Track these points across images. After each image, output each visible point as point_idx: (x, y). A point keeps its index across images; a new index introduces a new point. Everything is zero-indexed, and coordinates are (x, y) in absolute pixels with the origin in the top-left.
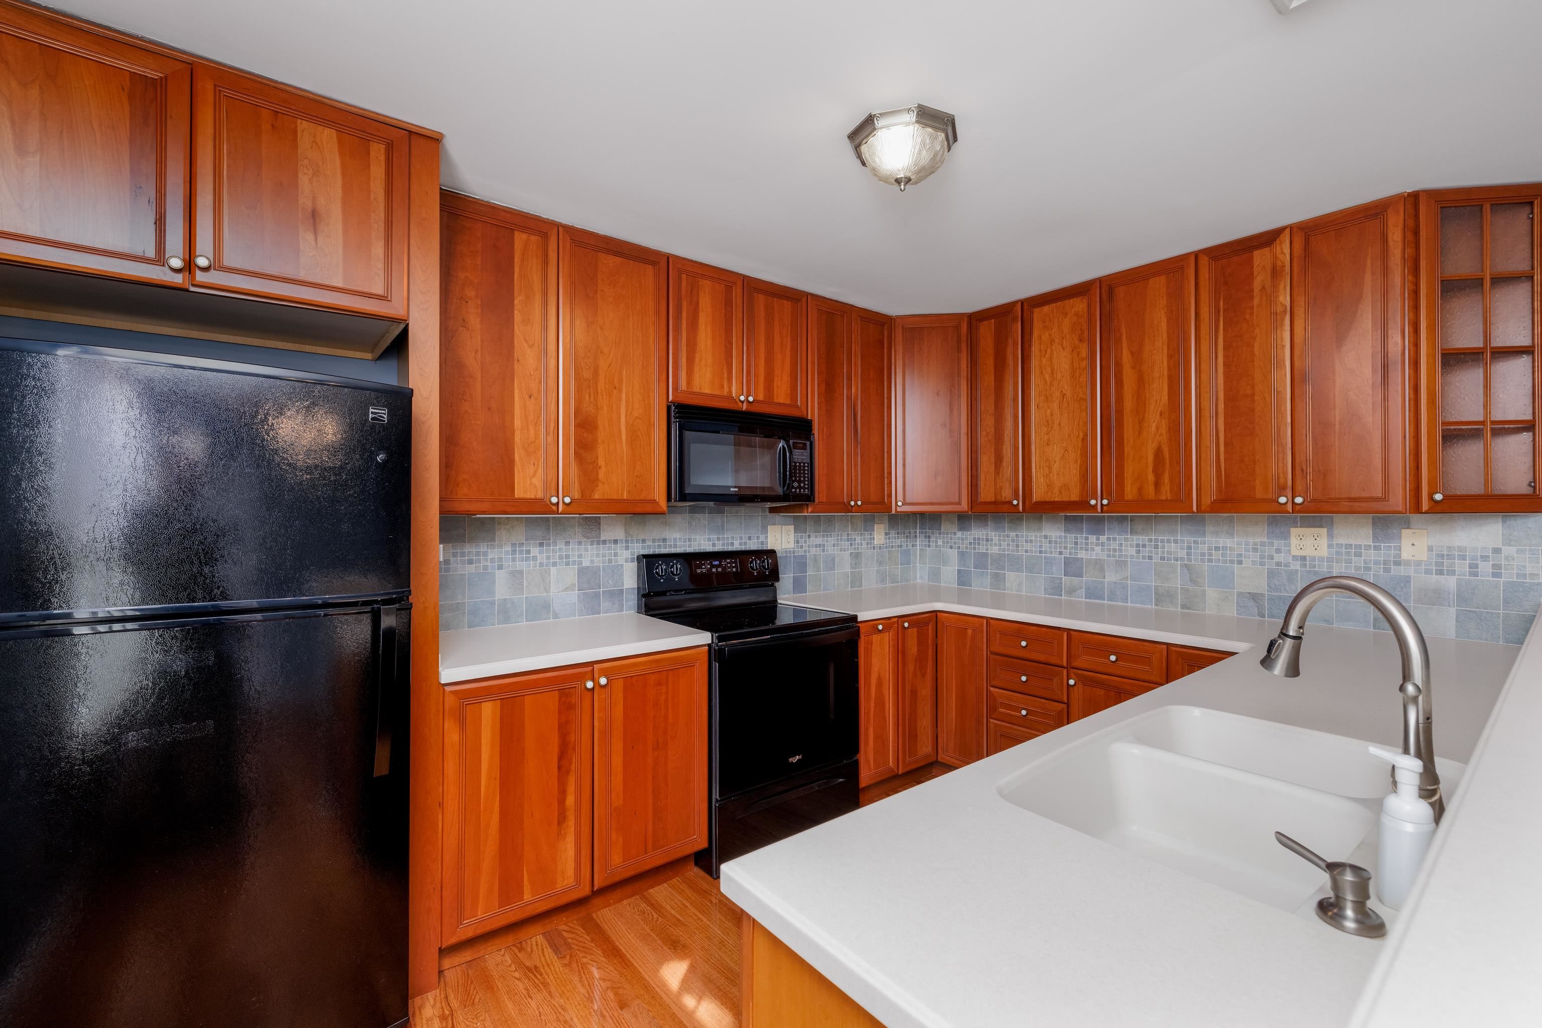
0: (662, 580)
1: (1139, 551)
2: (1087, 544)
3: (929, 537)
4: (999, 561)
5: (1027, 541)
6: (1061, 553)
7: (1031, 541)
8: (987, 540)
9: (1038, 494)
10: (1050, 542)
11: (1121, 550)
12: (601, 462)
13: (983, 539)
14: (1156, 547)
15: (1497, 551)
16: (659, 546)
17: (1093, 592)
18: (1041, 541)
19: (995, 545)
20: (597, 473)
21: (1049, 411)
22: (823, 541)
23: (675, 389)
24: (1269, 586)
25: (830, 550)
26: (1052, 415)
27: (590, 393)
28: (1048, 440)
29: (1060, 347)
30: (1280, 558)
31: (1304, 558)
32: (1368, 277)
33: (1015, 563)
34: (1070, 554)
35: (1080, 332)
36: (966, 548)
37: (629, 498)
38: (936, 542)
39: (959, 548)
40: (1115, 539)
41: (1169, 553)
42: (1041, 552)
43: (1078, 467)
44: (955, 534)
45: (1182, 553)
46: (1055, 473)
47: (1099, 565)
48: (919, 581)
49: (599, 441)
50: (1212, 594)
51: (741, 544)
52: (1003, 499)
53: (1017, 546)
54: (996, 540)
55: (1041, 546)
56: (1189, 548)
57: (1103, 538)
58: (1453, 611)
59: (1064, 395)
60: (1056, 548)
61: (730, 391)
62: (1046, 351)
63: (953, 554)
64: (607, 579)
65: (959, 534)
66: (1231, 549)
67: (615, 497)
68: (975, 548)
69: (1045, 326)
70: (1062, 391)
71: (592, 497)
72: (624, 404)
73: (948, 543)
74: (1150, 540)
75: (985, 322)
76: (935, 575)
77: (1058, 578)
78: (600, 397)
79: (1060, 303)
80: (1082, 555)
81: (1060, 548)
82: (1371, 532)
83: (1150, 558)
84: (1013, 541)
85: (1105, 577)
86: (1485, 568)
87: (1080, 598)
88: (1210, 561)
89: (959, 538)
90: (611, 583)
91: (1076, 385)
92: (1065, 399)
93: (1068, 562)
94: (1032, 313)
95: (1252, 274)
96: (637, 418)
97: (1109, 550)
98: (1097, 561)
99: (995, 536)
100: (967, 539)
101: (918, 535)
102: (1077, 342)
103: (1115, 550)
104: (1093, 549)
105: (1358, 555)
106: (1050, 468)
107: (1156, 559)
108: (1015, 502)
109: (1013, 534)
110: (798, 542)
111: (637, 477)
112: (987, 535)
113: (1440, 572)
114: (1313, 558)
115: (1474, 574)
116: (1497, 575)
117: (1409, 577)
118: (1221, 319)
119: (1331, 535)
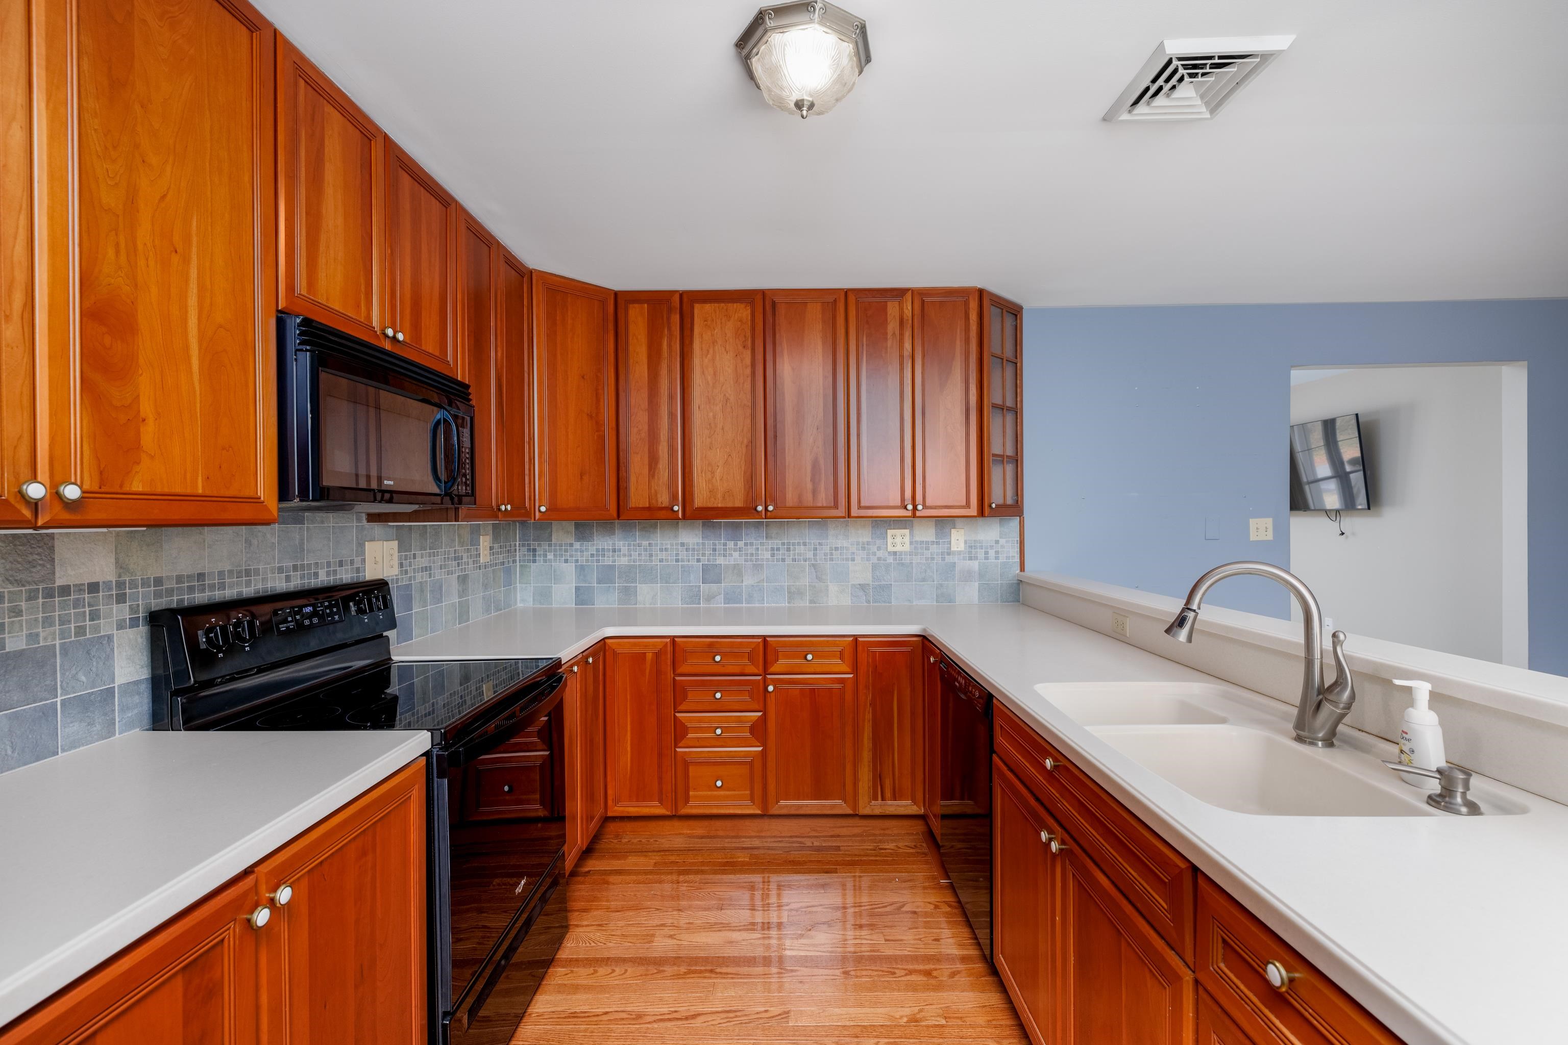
0: (221, 655)
1: (774, 554)
2: (725, 550)
3: (534, 550)
4: (629, 573)
5: (661, 550)
6: (698, 561)
7: (666, 550)
8: (614, 551)
9: (700, 499)
10: (687, 550)
11: (757, 555)
12: (146, 408)
13: (608, 550)
14: (788, 550)
15: (997, 542)
16: (191, 589)
17: (730, 598)
18: (677, 550)
19: (624, 555)
20: (138, 433)
21: (711, 414)
22: (430, 561)
23: (290, 288)
24: (873, 578)
25: (438, 574)
26: (714, 417)
27: (117, 245)
28: (711, 443)
29: (723, 349)
30: (880, 554)
31: (895, 553)
32: (958, 343)
33: (649, 575)
34: (708, 560)
35: (744, 339)
36: (587, 561)
37: (208, 493)
38: (545, 556)
39: (577, 561)
40: (752, 544)
41: (799, 554)
42: (677, 561)
43: (743, 473)
44: (571, 545)
45: (810, 555)
46: (718, 478)
47: (737, 570)
48: (520, 605)
49: (141, 361)
50: (833, 588)
51: (328, 574)
52: (659, 505)
53: (651, 555)
54: (625, 550)
55: (677, 555)
56: (815, 549)
57: (741, 544)
58: (977, 584)
59: (727, 400)
60: (693, 555)
61: (369, 317)
62: (708, 351)
63: (569, 570)
64: (74, 672)
65: (577, 545)
66: (847, 549)
67: (178, 490)
68: (598, 561)
69: (706, 325)
70: (725, 395)
71: (126, 489)
72: (195, 291)
73: (561, 556)
74: (783, 544)
75: (636, 305)
76: (544, 595)
77: (696, 586)
78: (141, 263)
79: (722, 305)
80: (720, 561)
81: (698, 555)
82: (934, 531)
83: (783, 560)
84: (646, 550)
85: (743, 581)
86: (992, 553)
87: (719, 603)
88: (831, 560)
89: (576, 550)
90: (83, 679)
91: (740, 391)
92: (728, 404)
93: (706, 569)
94: (692, 308)
95: (886, 320)
96: (221, 326)
97: (746, 555)
98: (735, 566)
99: (624, 546)
100: (587, 550)
101: (518, 548)
102: (741, 348)
103: (752, 555)
104: (731, 555)
105: (927, 549)
106: (713, 473)
107: (789, 561)
108: (676, 508)
109: (645, 543)
110: (401, 565)
111: (223, 449)
112: (614, 544)
113: (970, 559)
114: (901, 553)
115: (987, 558)
116: (997, 558)
117: (955, 563)
118: (865, 352)
119: (911, 534)
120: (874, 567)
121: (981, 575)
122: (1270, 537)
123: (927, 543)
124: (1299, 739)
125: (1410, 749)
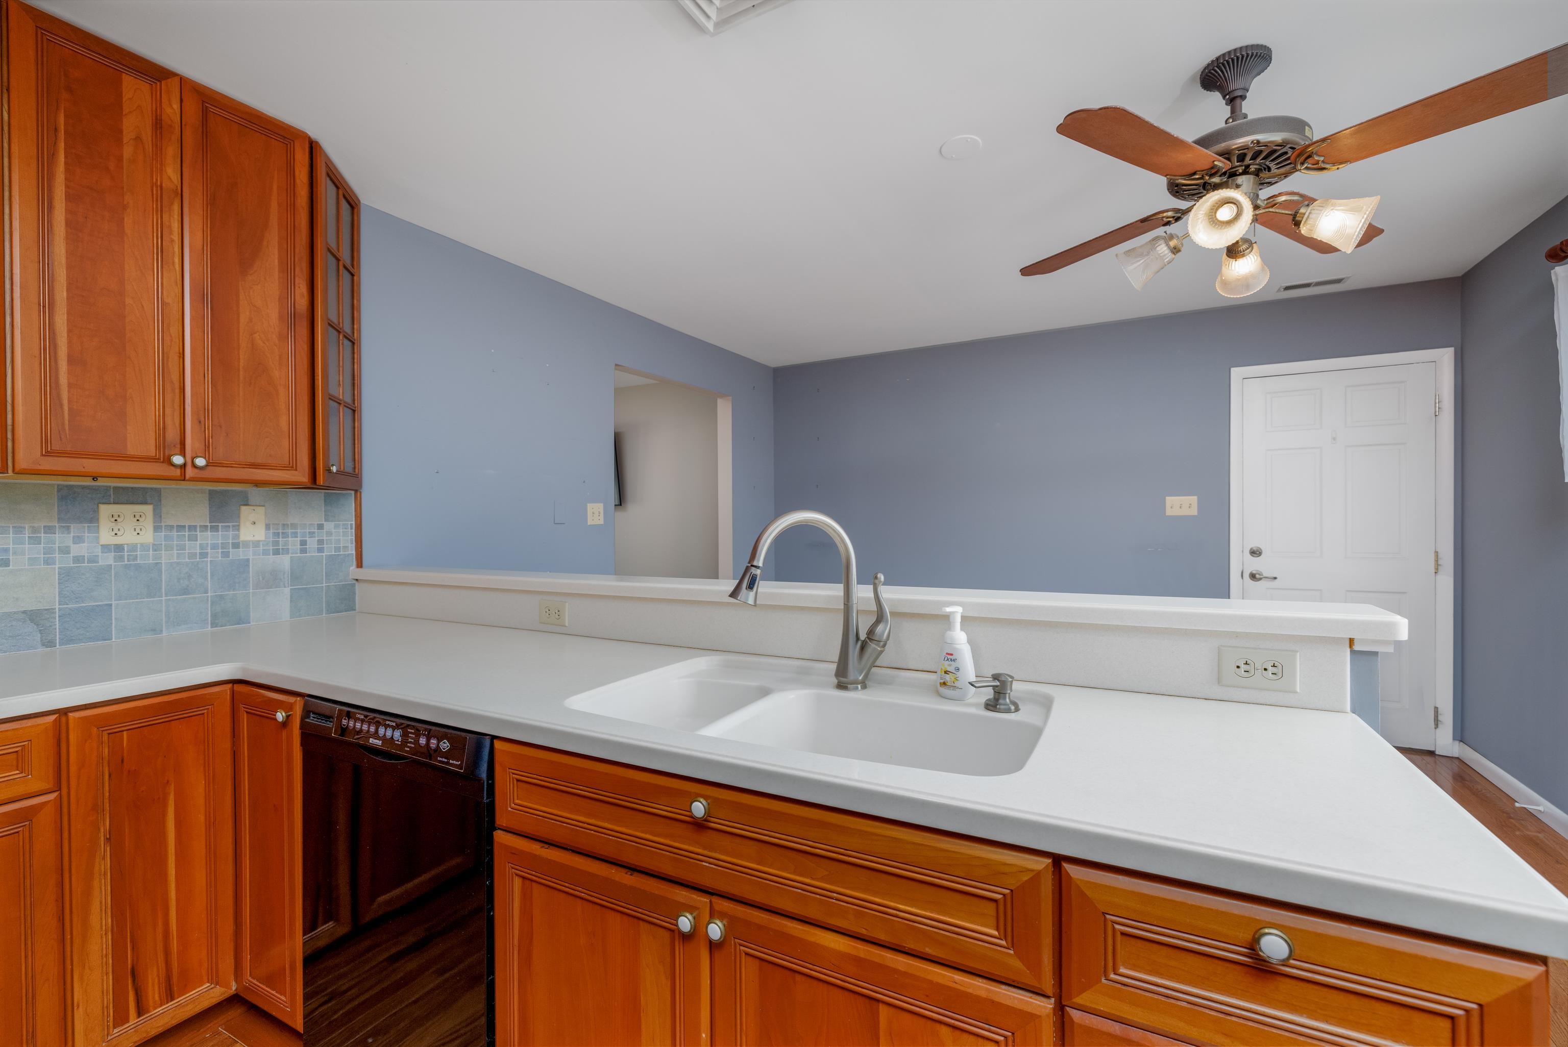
15: (320, 527)
24: (62, 596)
30: (81, 550)
31: (119, 548)
32: (274, 206)
58: (287, 590)
82: (206, 511)
86: (312, 544)
105: (193, 538)
113: (276, 552)
114: (133, 548)
115: (304, 551)
116: (320, 550)
117: (248, 560)
118: (62, 145)
119: (158, 516)
120: (66, 575)
121: (295, 577)
122: (602, 522)
123: (192, 528)
124: (841, 686)
125: (956, 668)
